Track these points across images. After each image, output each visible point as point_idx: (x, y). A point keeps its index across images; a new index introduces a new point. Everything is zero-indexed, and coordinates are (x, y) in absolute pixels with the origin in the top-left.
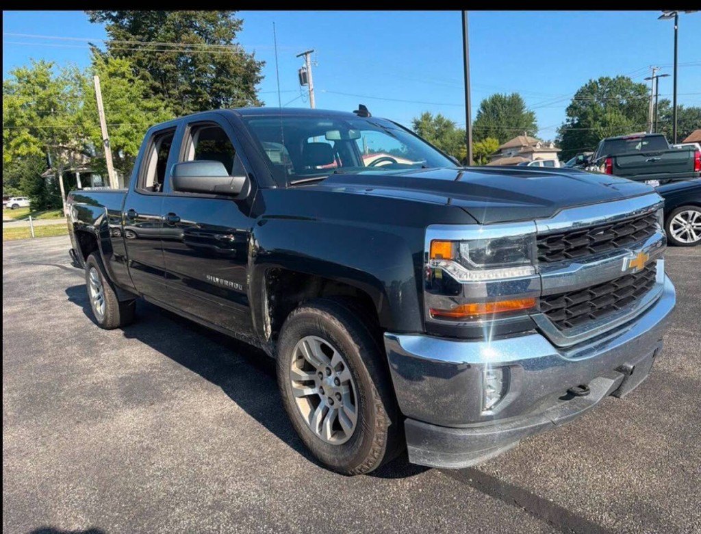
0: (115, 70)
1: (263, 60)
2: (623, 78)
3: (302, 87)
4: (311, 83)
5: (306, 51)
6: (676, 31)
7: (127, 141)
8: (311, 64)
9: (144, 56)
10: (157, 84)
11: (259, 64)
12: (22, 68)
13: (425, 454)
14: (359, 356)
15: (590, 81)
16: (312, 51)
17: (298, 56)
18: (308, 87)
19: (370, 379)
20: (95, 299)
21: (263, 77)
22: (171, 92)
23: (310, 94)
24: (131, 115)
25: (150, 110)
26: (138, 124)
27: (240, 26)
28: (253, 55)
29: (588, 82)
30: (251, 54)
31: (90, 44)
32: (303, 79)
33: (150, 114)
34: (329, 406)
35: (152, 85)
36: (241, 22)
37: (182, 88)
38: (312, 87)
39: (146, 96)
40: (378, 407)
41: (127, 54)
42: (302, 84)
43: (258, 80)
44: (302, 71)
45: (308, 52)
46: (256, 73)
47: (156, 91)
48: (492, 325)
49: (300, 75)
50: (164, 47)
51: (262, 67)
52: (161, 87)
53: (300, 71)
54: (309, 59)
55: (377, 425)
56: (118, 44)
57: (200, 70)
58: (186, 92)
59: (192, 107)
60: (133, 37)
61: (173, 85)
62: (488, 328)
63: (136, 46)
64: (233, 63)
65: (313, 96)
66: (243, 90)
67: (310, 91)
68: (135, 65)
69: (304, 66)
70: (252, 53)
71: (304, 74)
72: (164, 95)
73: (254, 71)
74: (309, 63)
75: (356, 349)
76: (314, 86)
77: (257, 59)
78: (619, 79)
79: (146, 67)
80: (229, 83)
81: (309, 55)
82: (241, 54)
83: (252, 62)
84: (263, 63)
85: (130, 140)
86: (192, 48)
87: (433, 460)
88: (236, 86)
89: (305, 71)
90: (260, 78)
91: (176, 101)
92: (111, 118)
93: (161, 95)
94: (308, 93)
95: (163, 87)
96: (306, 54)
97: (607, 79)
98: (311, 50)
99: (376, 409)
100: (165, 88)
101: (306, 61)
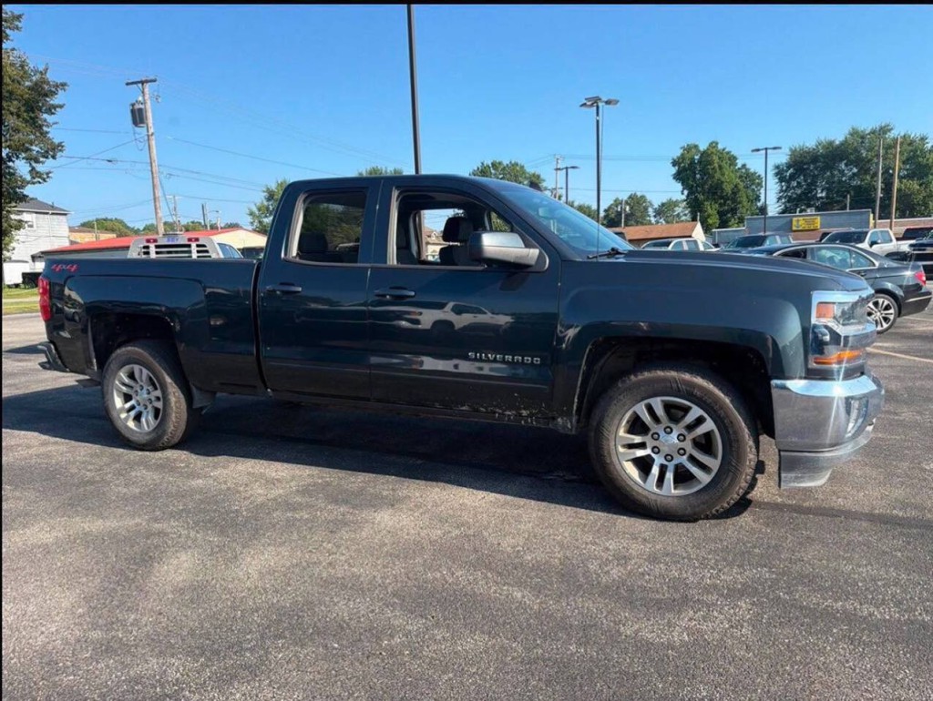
1: (64, 81)
2: (517, 165)
3: (136, 128)
4: (150, 125)
5: (144, 79)
6: (598, 122)
8: (151, 98)
11: (57, 86)
13: (796, 478)
14: (731, 406)
15: (483, 164)
16: (154, 81)
17: (127, 84)
18: (145, 128)
19: (743, 424)
20: (122, 410)
23: (149, 140)
27: (17, 23)
28: (46, 70)
29: (480, 165)
30: (41, 68)
32: (138, 117)
34: (665, 463)
36: (19, 17)
38: (151, 131)
40: (751, 448)
42: (135, 124)
43: (51, 110)
44: (137, 107)
45: (147, 81)
48: (843, 370)
49: (133, 111)
51: (60, 92)
53: (133, 105)
54: (146, 90)
55: (748, 463)
62: (839, 372)
64: (10, 78)
65: (153, 143)
66: (26, 121)
67: (148, 136)
69: (141, 99)
70: (44, 67)
71: (140, 110)
73: (45, 95)
74: (147, 96)
75: (727, 400)
76: (154, 128)
77: (52, 77)
78: (513, 165)
81: (147, 86)
82: (22, 66)
83: (43, 81)
84: (64, 85)
87: (801, 482)
88: (12, 114)
89: (141, 106)
90: (55, 107)
94: (146, 138)
96: (142, 83)
97: (500, 163)
98: (152, 77)
99: (749, 450)
101: (143, 92)
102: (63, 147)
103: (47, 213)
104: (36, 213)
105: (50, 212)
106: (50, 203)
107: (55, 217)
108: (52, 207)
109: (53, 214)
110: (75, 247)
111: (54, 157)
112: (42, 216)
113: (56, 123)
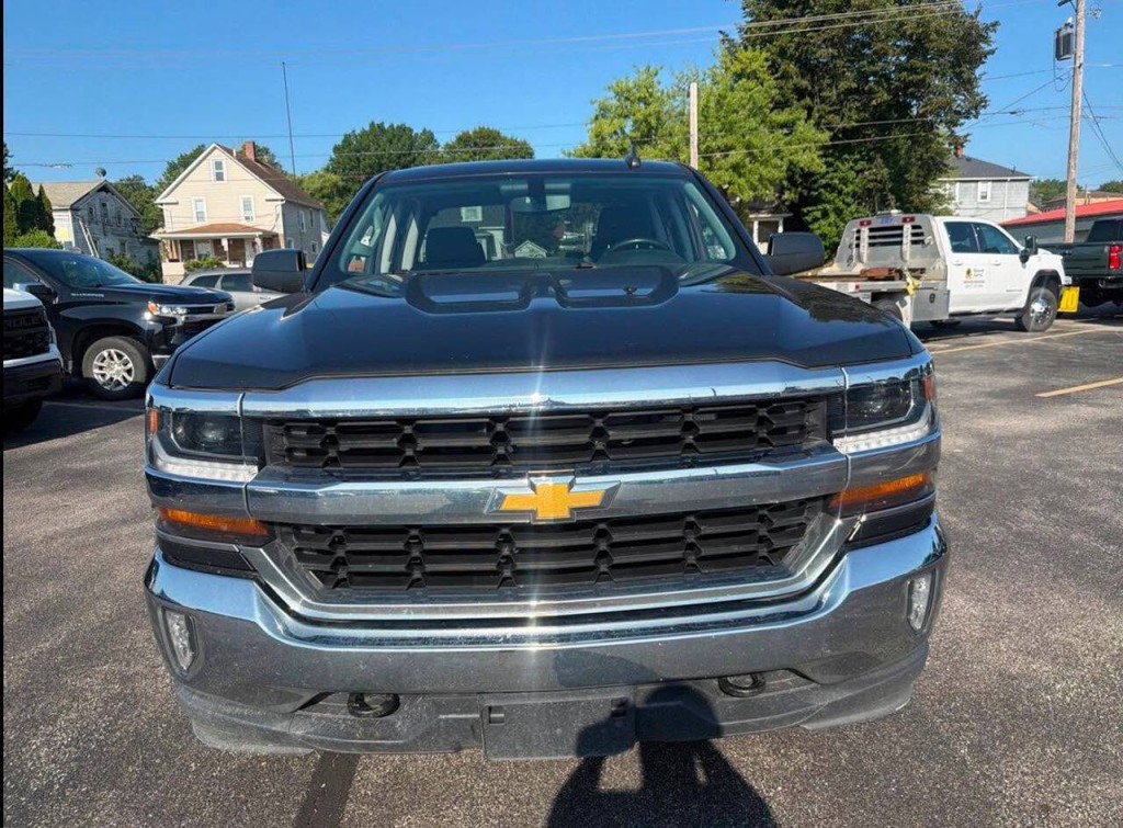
0: (742, 69)
1: (993, 21)
3: (1057, 62)
4: (1080, 53)
7: (736, 177)
8: (1086, 16)
9: (790, 41)
10: (805, 83)
11: (987, 28)
12: (623, 80)
18: (1072, 60)
21: (992, 52)
22: (824, 94)
23: (1074, 75)
24: (747, 138)
25: (782, 126)
26: (755, 151)
28: (977, 13)
30: (973, 12)
31: (721, 32)
32: (1064, 46)
33: (779, 133)
35: (795, 85)
37: (843, 85)
38: (1080, 61)
39: (780, 105)
41: (766, 42)
42: (1058, 56)
43: (982, 59)
44: (1064, 32)
46: (982, 45)
47: (801, 93)
49: (1058, 40)
50: (822, 23)
51: (991, 34)
52: (810, 88)
53: (1059, 31)
54: (1082, 7)
56: (756, 28)
57: (875, 53)
58: (849, 92)
59: (855, 117)
60: (779, 12)
61: (829, 81)
63: (783, 27)
64: (937, 32)
65: (1080, 77)
67: (1074, 69)
68: (775, 57)
69: (1070, 21)
70: (976, 9)
71: (1068, 36)
72: (813, 100)
73: (975, 43)
74: (1081, 14)
76: (1086, 57)
77: (983, 20)
79: (791, 58)
80: (924, 69)
82: (956, 15)
83: (973, 27)
84: (995, 24)
85: (740, 175)
86: (868, 18)
88: (936, 73)
89: (1069, 30)
90: (987, 54)
91: (831, 109)
92: (720, 144)
93: (808, 100)
94: (1071, 73)
95: (813, 87)
100: (816, 88)
101: (1076, 11)
102: (986, 102)
103: (1005, 181)
104: (993, 181)
105: (1009, 179)
106: (1011, 168)
107: (1014, 184)
108: (1013, 172)
109: (1012, 181)
110: (1032, 219)
111: (976, 117)
112: (999, 184)
113: (985, 73)
